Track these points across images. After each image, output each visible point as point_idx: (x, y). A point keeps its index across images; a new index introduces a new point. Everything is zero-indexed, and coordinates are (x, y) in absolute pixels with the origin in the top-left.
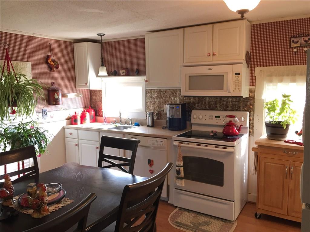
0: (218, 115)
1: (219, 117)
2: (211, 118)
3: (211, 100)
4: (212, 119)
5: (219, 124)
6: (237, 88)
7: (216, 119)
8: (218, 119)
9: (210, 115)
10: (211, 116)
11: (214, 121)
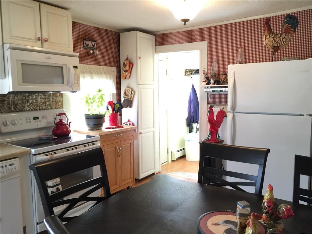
0: (36, 116)
1: (38, 118)
2: (28, 121)
3: (17, 99)
4: (30, 122)
5: (40, 126)
6: (76, 82)
7: (35, 122)
8: (37, 121)
9: (26, 118)
10: (28, 119)
11: (34, 125)
